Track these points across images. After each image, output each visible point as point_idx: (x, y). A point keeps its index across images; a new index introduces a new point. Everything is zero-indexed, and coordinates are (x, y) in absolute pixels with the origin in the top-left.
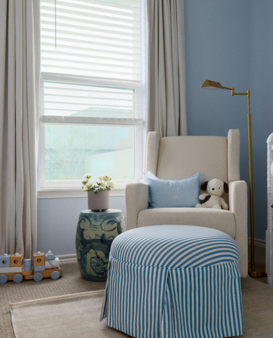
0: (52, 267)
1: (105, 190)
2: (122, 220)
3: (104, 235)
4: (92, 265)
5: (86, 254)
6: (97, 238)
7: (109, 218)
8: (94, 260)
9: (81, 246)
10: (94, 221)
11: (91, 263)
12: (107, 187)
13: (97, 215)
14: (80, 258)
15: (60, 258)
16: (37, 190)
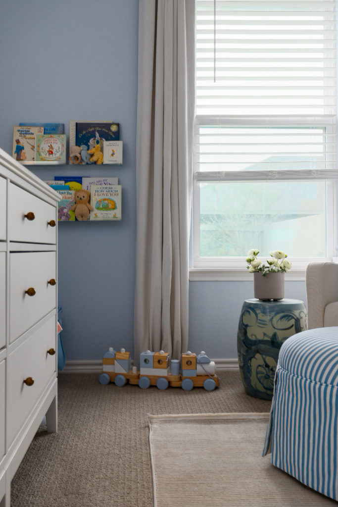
0: (206, 374)
1: (278, 271)
2: (302, 315)
3: (275, 335)
4: (259, 375)
5: (250, 359)
6: (266, 338)
7: (283, 312)
8: (260, 369)
9: (244, 349)
10: (262, 314)
11: (257, 373)
12: (281, 268)
13: (267, 307)
14: (242, 364)
15: (216, 363)
16: (189, 270)
